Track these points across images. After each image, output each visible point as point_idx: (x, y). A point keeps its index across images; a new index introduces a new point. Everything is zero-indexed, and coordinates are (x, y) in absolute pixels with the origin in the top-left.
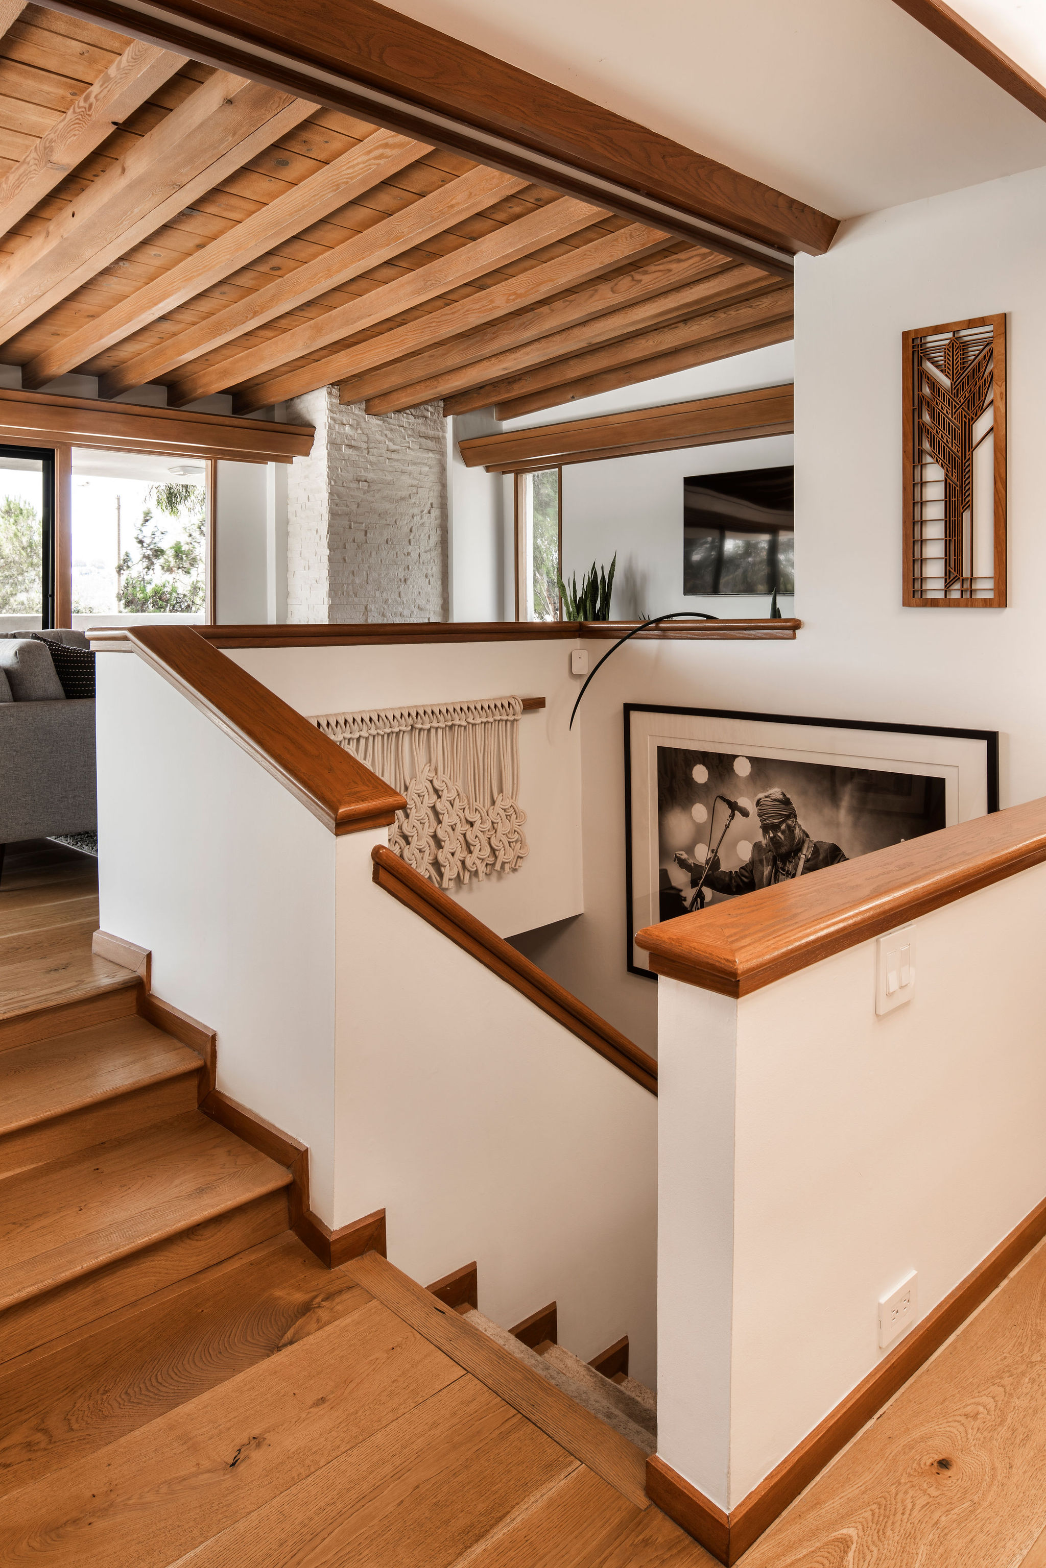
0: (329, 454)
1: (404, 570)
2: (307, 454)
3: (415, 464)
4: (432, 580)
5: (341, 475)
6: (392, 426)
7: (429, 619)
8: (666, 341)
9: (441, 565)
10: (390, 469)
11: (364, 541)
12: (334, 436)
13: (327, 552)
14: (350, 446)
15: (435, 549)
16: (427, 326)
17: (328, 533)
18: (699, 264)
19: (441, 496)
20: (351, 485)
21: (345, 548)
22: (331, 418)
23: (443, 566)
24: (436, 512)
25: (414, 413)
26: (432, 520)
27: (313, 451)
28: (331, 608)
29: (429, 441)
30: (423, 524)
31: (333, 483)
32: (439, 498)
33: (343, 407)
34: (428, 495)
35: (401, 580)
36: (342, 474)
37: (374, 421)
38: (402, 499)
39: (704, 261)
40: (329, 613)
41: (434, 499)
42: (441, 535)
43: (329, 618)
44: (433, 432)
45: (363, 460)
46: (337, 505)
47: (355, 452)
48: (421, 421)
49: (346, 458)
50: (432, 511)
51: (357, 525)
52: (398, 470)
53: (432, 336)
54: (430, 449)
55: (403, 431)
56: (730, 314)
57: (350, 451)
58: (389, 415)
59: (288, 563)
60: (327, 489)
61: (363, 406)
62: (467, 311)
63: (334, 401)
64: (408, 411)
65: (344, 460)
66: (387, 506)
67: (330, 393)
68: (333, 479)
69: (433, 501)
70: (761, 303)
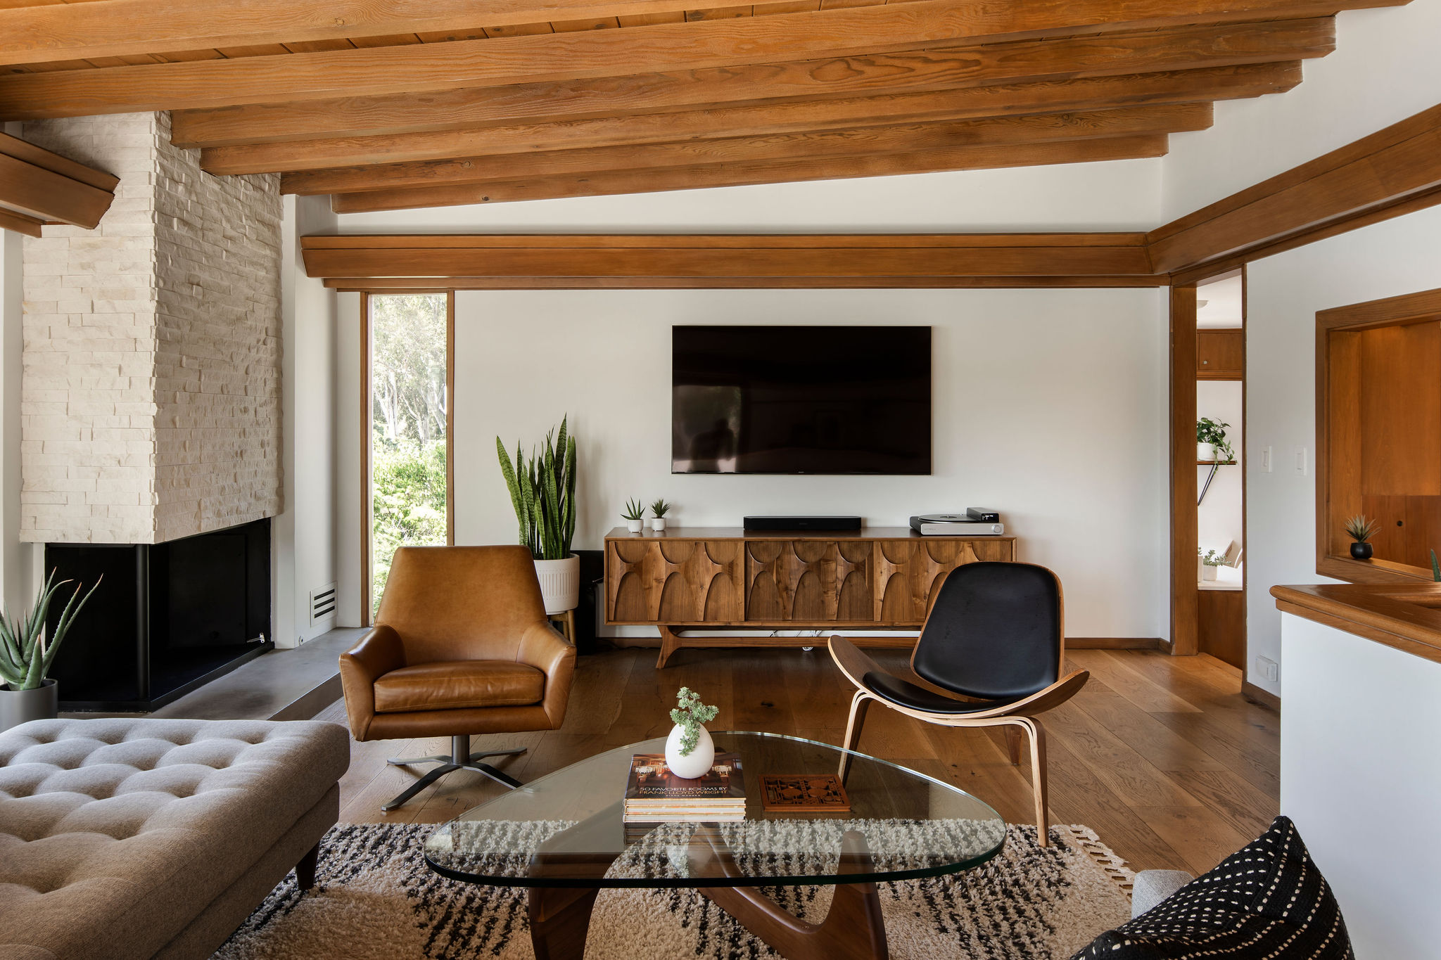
0: (156, 230)
1: (240, 437)
2: (92, 223)
3: (253, 264)
4: (268, 449)
5: (171, 271)
6: (229, 197)
7: (264, 513)
8: (715, 153)
9: (277, 426)
10: (227, 268)
11: (197, 390)
12: (163, 200)
13: (154, 409)
14: (184, 222)
15: (271, 402)
16: (544, 51)
17: (154, 375)
18: (958, 71)
19: (276, 318)
20: (184, 289)
21: (175, 402)
22: (161, 165)
23: (278, 428)
24: (271, 343)
25: (252, 181)
26: (266, 355)
27: (107, 222)
28: (158, 511)
29: (266, 230)
30: (259, 361)
31: (161, 284)
32: (275, 320)
33: (175, 150)
34: (262, 317)
35: (237, 453)
36: (172, 268)
37: (210, 184)
38: (239, 319)
39: (965, 70)
40: (154, 520)
41: (271, 325)
42: (277, 378)
43: (154, 530)
44: (269, 215)
45: (197, 249)
46: (166, 324)
47: (190, 234)
48: (258, 195)
49: (178, 242)
50: (269, 341)
51: (190, 360)
52: (235, 271)
53: (550, 71)
54: (267, 242)
55: (241, 208)
56: (812, 138)
57: (184, 231)
58: (225, 177)
59: (25, 425)
60: (153, 295)
61: (199, 154)
62: (642, 46)
63: (164, 135)
64: (246, 177)
65: (176, 244)
66: (224, 329)
67: (158, 120)
68: (161, 277)
69: (269, 326)
70: (855, 133)
